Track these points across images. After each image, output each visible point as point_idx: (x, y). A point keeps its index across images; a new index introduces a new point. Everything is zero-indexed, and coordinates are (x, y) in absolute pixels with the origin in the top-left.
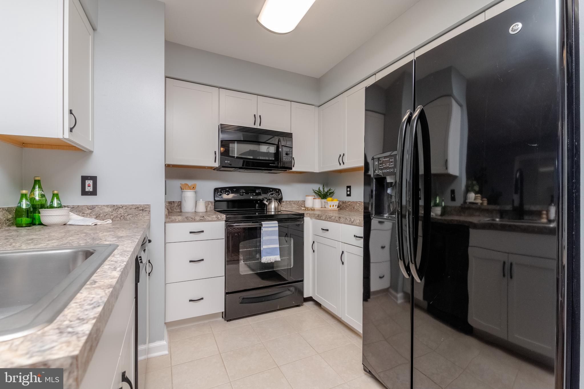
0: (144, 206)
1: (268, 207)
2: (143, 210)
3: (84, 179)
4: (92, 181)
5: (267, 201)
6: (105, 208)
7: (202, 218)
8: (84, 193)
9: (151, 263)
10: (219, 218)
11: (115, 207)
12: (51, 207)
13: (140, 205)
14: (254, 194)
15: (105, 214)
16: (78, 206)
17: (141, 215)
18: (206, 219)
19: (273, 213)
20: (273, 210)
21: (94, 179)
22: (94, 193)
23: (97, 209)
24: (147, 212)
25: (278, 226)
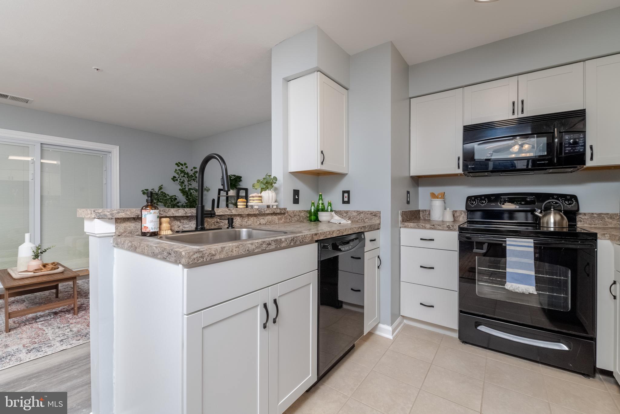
0: (375, 212)
1: (542, 221)
2: (375, 215)
3: (344, 192)
4: (347, 194)
5: (541, 213)
6: (353, 212)
7: (433, 227)
8: (344, 202)
9: (380, 259)
10: (451, 228)
11: (359, 212)
12: (327, 211)
13: (373, 211)
14: (523, 203)
15: (353, 217)
16: (340, 211)
17: (374, 219)
18: (437, 227)
19: (552, 229)
20: (552, 226)
21: (348, 192)
22: (348, 202)
23: (349, 213)
24: (377, 217)
25: (533, 246)
